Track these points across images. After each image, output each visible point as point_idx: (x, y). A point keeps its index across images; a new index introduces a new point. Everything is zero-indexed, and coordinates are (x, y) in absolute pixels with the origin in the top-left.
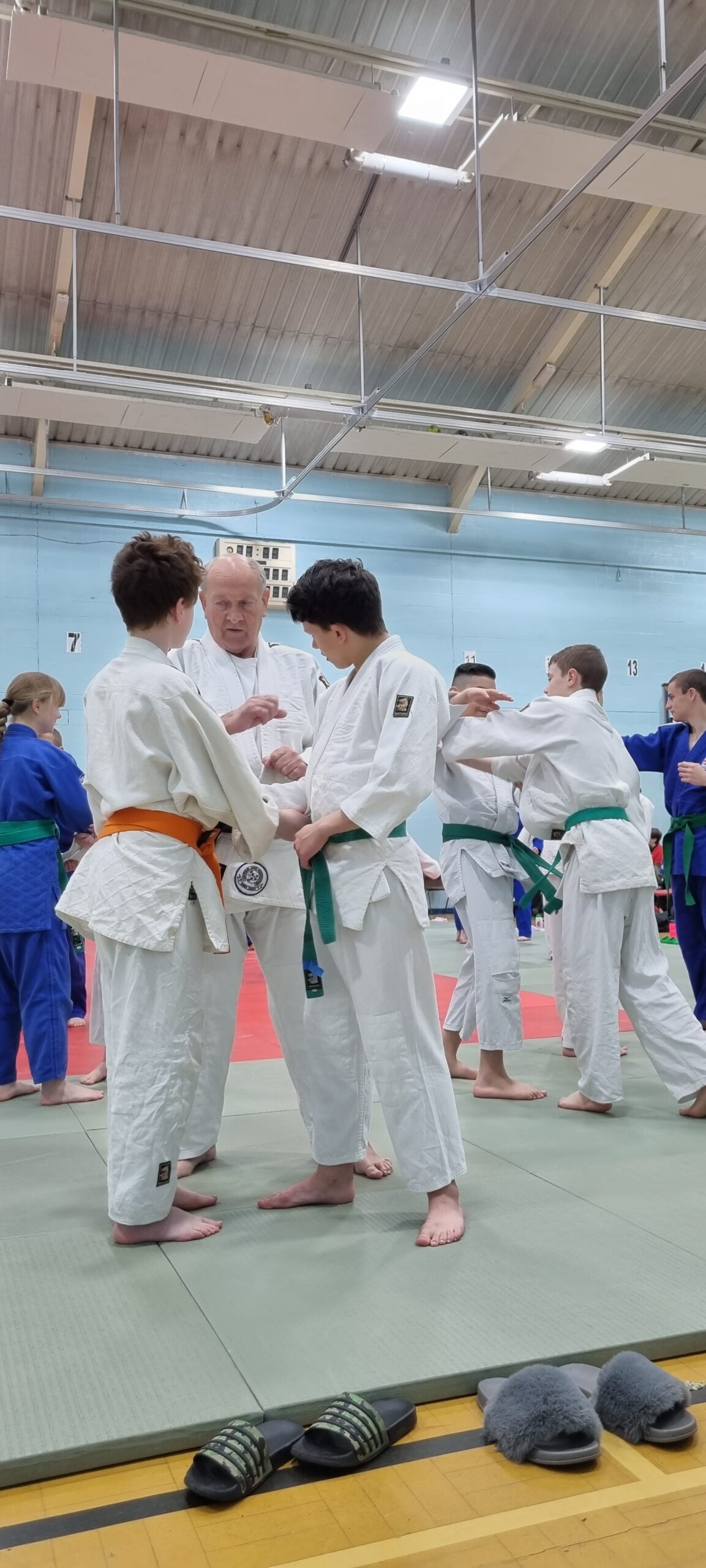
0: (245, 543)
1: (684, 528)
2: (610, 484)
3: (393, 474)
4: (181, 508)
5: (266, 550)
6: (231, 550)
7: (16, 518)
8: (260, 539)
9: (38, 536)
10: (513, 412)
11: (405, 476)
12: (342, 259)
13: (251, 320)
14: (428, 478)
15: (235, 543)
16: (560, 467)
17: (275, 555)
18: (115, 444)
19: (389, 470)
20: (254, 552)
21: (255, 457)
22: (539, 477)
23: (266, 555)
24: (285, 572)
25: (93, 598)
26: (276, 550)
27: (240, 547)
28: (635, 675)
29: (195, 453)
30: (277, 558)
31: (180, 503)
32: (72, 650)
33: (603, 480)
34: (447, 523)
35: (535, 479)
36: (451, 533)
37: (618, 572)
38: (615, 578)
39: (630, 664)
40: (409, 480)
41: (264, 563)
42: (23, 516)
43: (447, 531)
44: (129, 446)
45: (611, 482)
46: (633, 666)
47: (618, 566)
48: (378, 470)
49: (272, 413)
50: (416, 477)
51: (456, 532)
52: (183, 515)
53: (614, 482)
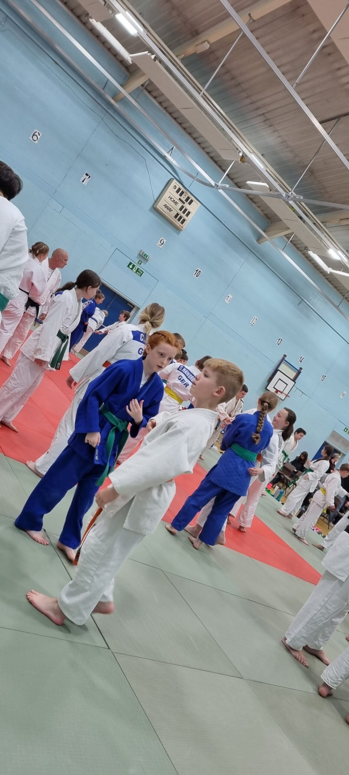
0: (183, 189)
1: (338, 307)
2: (329, 273)
3: (255, 203)
4: (168, 153)
5: (188, 198)
6: (175, 187)
7: (99, 104)
8: (189, 191)
9: (102, 119)
10: (322, 223)
11: (259, 207)
12: (321, 123)
13: (265, 111)
14: (266, 214)
15: (179, 186)
16: (320, 256)
17: (190, 203)
18: (162, 104)
19: (255, 200)
20: (183, 195)
21: (212, 155)
22: (309, 252)
23: (187, 200)
24: (189, 213)
25: (107, 165)
26: (192, 201)
27: (179, 189)
28: (278, 344)
29: (190, 134)
30: (190, 204)
31: (169, 150)
32: (83, 181)
33: (329, 270)
34: (259, 238)
35: (307, 251)
36: (258, 243)
37: (301, 301)
38: (298, 303)
39: (279, 339)
40: (259, 210)
41: (184, 203)
42: (103, 105)
43: (257, 241)
44: (167, 109)
45: (330, 272)
46: (280, 341)
47: (302, 300)
48: (251, 197)
49: (246, 159)
50: (262, 211)
51: (259, 244)
52: (166, 157)
53: (331, 274)
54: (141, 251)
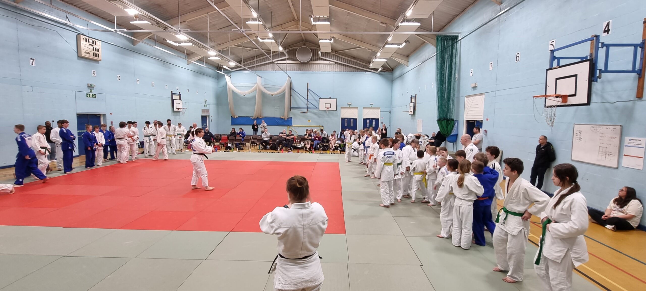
6: (83, 39)
8: (91, 37)
9: (17, 19)
15: (85, 37)
20: (90, 41)
23: (93, 43)
24: (98, 49)
25: (38, 47)
26: (96, 42)
27: (86, 39)
29: (71, 4)
30: (96, 45)
32: (32, 64)
35: (166, 42)
38: (163, 64)
39: (166, 86)
43: (132, 45)
51: (136, 46)
52: (67, 23)
54: (88, 84)
